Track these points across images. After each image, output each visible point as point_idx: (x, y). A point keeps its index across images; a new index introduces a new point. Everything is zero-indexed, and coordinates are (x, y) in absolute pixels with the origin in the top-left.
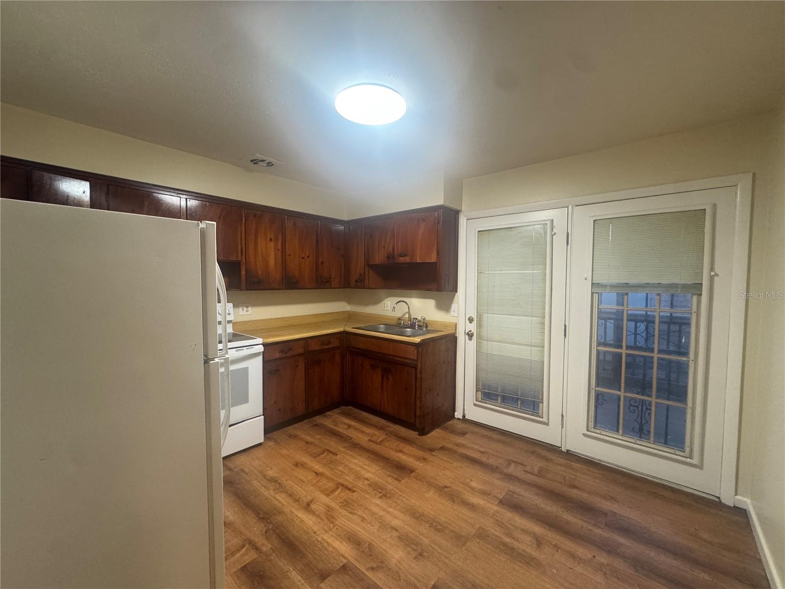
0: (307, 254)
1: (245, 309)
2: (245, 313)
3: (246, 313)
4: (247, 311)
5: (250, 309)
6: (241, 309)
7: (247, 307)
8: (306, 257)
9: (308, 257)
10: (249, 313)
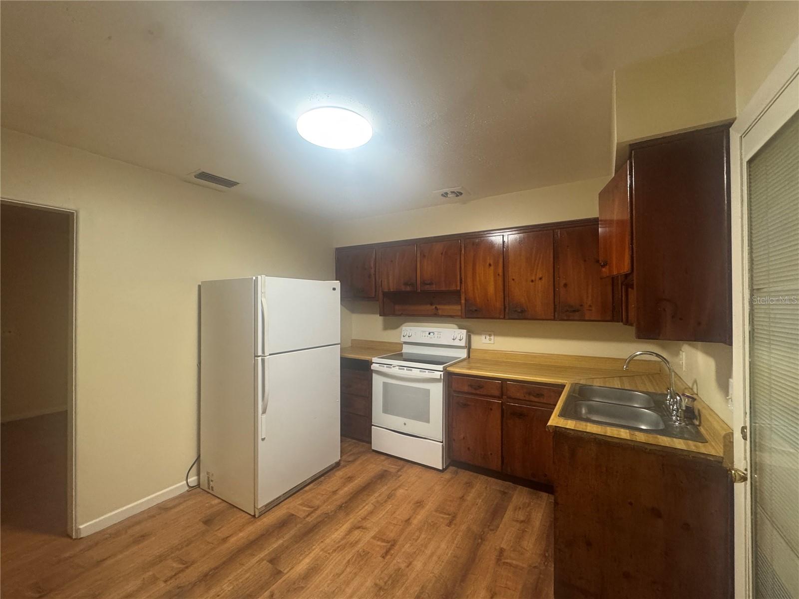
0: (539, 275)
1: (488, 337)
2: (487, 341)
3: (490, 342)
4: (490, 340)
5: (492, 337)
6: (483, 337)
7: (490, 335)
8: (537, 279)
9: (541, 279)
10: (492, 342)
